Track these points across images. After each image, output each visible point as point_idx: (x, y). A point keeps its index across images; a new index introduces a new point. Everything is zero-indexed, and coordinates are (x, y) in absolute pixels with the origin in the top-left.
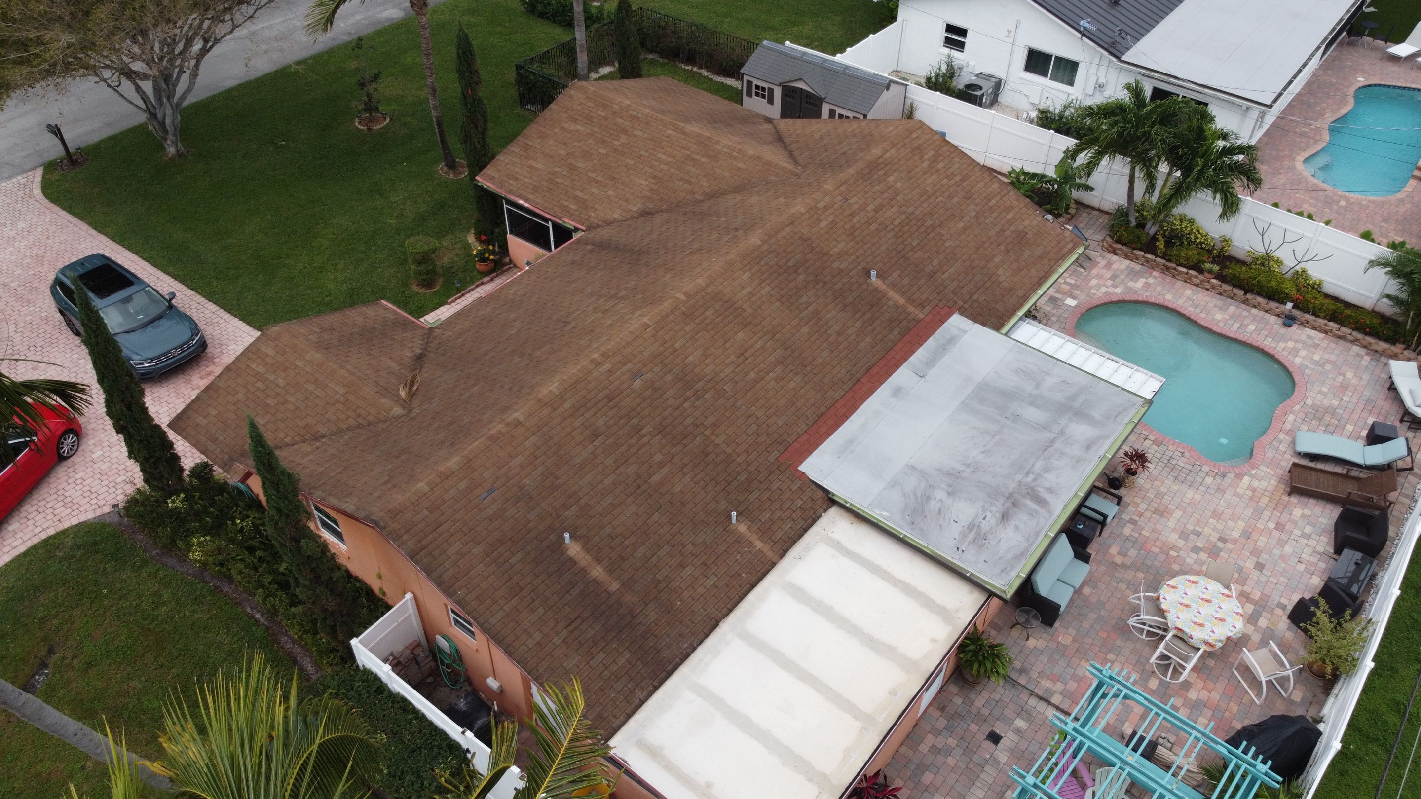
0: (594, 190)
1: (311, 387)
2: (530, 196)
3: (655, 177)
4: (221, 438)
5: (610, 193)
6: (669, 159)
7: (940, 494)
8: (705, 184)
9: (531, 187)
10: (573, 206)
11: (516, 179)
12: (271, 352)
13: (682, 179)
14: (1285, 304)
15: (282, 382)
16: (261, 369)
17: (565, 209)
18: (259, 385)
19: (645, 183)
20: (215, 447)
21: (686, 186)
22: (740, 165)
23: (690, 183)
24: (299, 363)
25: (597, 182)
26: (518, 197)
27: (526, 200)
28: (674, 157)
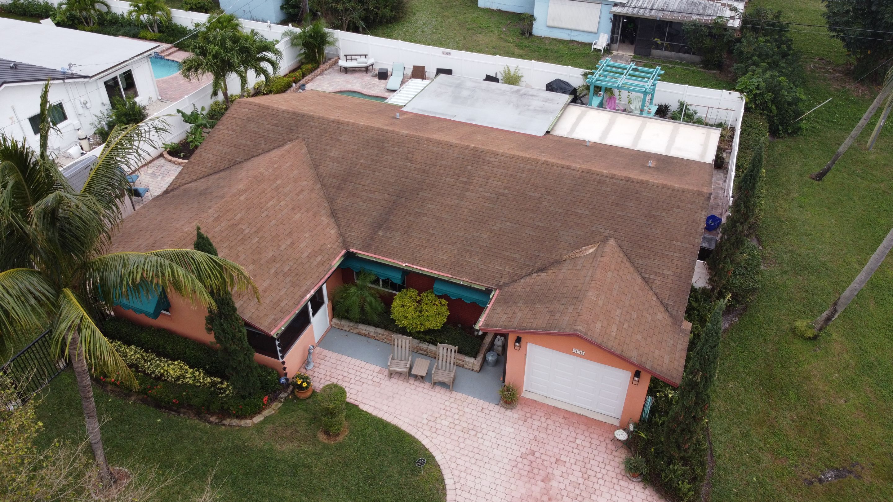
0: (302, 245)
1: (615, 293)
2: (303, 289)
3: (293, 209)
4: (672, 342)
5: (307, 235)
6: (274, 200)
7: (531, 108)
8: (305, 183)
9: (292, 288)
10: (319, 259)
11: (279, 301)
12: (599, 324)
13: (298, 195)
14: (292, 86)
15: (618, 312)
16: (614, 328)
17: (322, 263)
18: (626, 326)
19: (299, 215)
20: (679, 345)
21: (305, 193)
22: (288, 165)
23: (302, 191)
24: (601, 303)
25: (292, 243)
26: (303, 298)
27: (308, 291)
28: (273, 198)
